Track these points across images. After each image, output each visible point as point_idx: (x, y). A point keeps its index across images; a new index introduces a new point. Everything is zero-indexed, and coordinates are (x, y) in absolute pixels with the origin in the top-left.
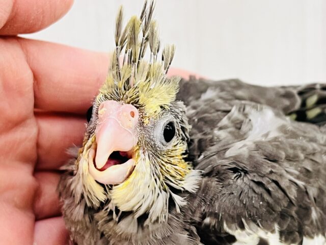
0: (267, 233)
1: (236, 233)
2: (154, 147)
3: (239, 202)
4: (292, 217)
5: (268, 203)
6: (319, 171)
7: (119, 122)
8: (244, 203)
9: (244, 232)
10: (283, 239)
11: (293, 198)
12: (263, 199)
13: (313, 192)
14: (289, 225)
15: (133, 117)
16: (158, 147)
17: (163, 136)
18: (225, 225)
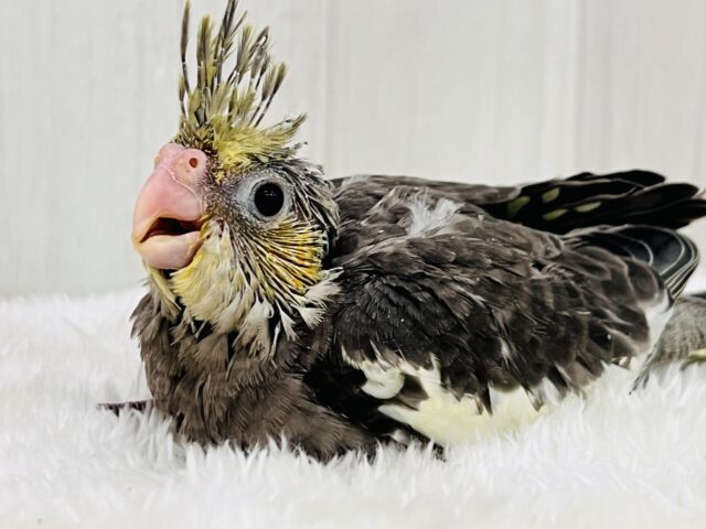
0: (417, 369)
1: (364, 365)
2: (240, 219)
3: (364, 316)
4: (462, 349)
5: (415, 320)
6: (518, 287)
7: (172, 173)
8: (374, 317)
9: (376, 364)
10: (448, 381)
11: (462, 318)
12: (407, 316)
13: (503, 315)
14: (455, 360)
15: (194, 166)
16: (247, 219)
17: (253, 204)
18: (344, 353)
